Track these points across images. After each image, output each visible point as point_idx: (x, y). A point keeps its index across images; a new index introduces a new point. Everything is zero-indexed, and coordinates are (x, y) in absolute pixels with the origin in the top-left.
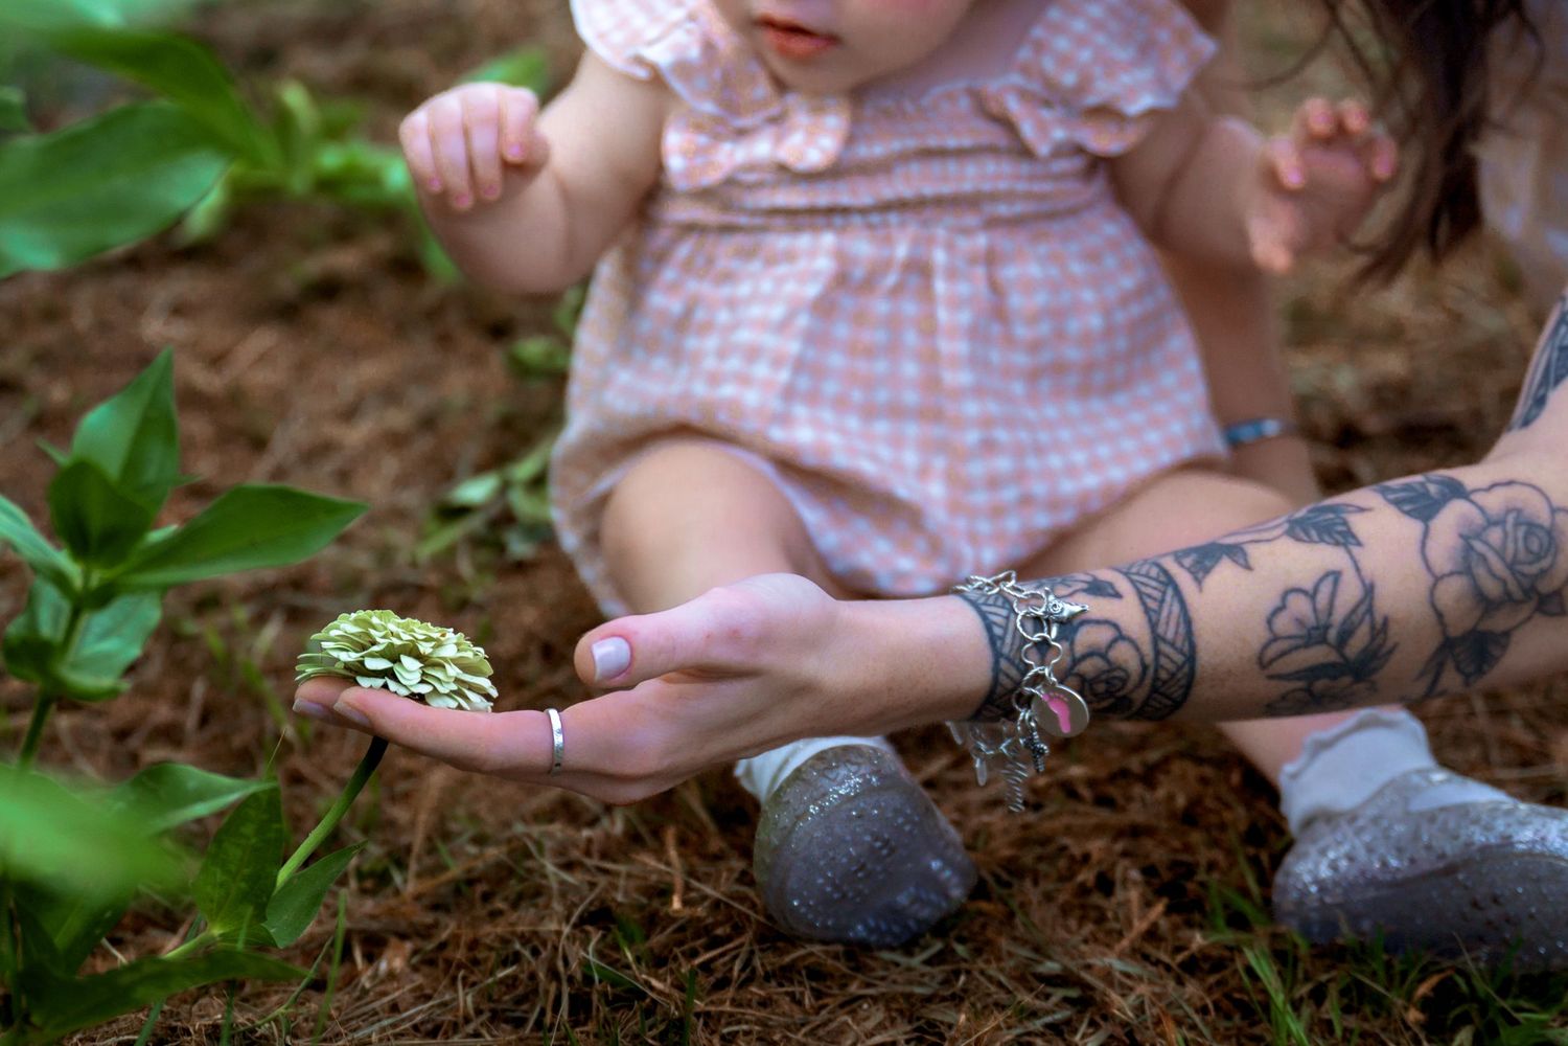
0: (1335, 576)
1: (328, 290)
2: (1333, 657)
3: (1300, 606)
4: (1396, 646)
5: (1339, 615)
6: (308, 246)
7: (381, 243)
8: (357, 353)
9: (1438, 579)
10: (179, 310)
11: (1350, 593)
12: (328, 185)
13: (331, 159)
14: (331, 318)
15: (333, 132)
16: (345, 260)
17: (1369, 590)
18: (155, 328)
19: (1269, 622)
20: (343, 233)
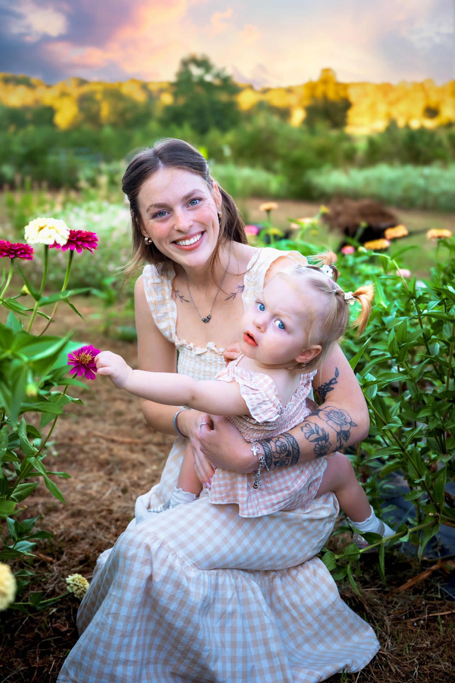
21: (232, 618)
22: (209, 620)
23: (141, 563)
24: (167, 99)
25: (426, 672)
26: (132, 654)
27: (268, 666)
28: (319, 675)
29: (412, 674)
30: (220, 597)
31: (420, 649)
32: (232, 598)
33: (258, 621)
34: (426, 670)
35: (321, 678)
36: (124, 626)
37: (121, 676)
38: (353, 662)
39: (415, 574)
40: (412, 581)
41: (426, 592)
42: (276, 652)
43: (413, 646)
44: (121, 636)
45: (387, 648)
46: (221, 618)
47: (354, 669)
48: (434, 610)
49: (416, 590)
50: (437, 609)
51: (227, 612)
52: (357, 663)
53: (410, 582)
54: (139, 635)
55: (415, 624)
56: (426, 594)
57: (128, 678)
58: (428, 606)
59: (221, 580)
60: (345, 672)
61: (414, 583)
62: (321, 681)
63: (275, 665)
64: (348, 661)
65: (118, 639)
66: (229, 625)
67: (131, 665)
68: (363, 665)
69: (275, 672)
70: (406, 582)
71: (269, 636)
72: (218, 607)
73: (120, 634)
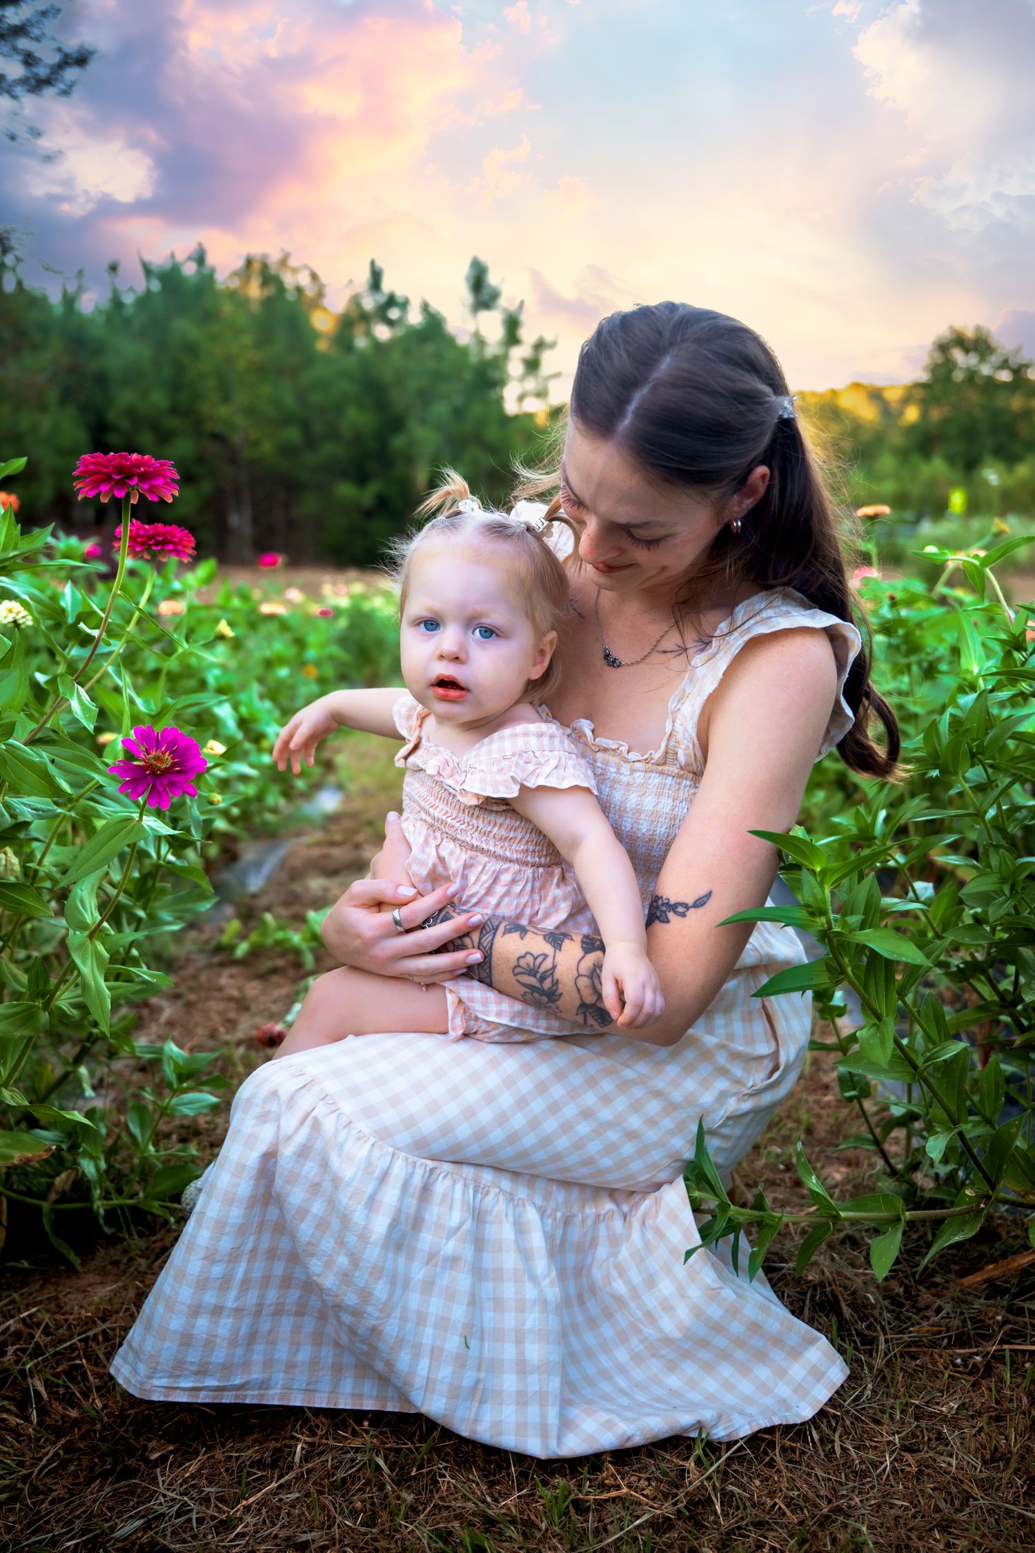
0: (546, 956)
1: (275, 971)
2: (538, 985)
3: (529, 959)
4: (561, 995)
5: (542, 970)
6: (271, 959)
7: (291, 958)
8: (278, 986)
9: (579, 975)
10: (231, 977)
11: (547, 965)
12: (278, 943)
13: (280, 935)
14: (275, 979)
15: (281, 928)
16: (280, 962)
17: (554, 967)
18: (224, 980)
19: (518, 959)
20: (282, 955)
21: (451, 1268)
22: (401, 1260)
23: (257, 1118)
24: (912, 414)
25: (908, 1469)
26: (233, 1294)
27: (514, 1388)
28: (625, 1433)
29: (876, 1467)
30: (434, 1218)
31: (932, 1416)
32: (459, 1228)
33: (513, 1290)
34: (909, 1465)
35: (629, 1439)
36: (211, 1238)
37: (204, 1336)
38: (720, 1417)
39: (1004, 1255)
40: (994, 1269)
41: (1015, 1296)
42: (536, 1362)
43: (917, 1406)
44: (205, 1258)
45: (855, 1400)
46: (427, 1263)
47: (719, 1433)
48: (1017, 1337)
49: (994, 1289)
50: (1025, 1336)
51: (442, 1253)
52: (730, 1421)
53: (990, 1270)
54: (251, 1260)
55: (959, 1361)
56: (1016, 1302)
57: (218, 1341)
58: (1008, 1327)
59: (441, 1186)
60: (704, 1436)
61: (996, 1273)
62: (629, 1445)
63: (530, 1389)
64: (707, 1415)
65: (199, 1263)
66: (443, 1281)
67: (229, 1316)
68: (747, 1427)
69: (525, 1404)
70: (981, 1269)
71: (528, 1326)
72: (426, 1239)
73: (202, 1255)
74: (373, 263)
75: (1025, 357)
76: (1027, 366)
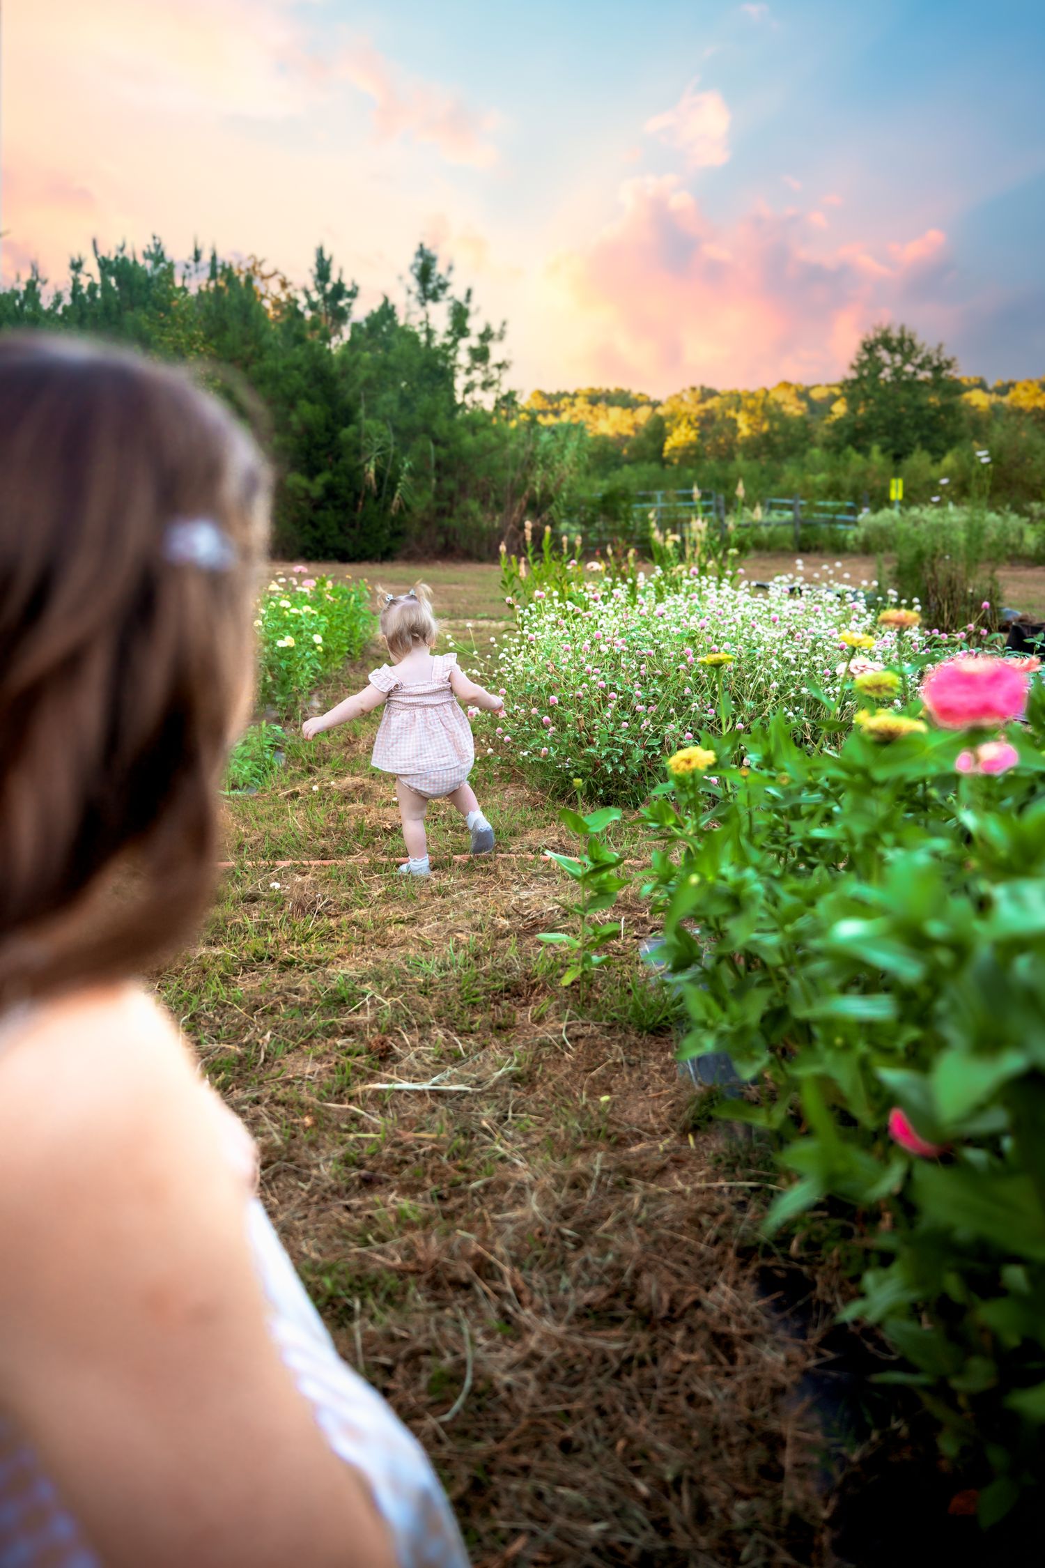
74: (320, 252)
75: (946, 355)
76: (949, 365)
